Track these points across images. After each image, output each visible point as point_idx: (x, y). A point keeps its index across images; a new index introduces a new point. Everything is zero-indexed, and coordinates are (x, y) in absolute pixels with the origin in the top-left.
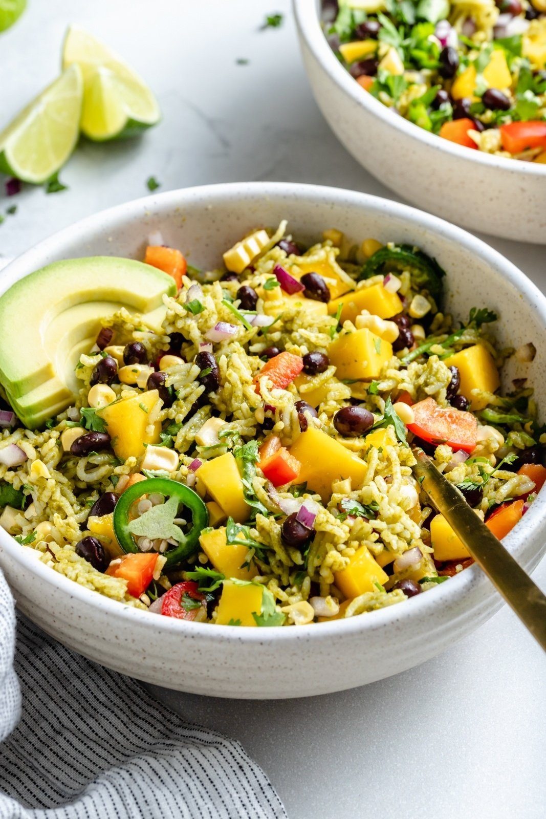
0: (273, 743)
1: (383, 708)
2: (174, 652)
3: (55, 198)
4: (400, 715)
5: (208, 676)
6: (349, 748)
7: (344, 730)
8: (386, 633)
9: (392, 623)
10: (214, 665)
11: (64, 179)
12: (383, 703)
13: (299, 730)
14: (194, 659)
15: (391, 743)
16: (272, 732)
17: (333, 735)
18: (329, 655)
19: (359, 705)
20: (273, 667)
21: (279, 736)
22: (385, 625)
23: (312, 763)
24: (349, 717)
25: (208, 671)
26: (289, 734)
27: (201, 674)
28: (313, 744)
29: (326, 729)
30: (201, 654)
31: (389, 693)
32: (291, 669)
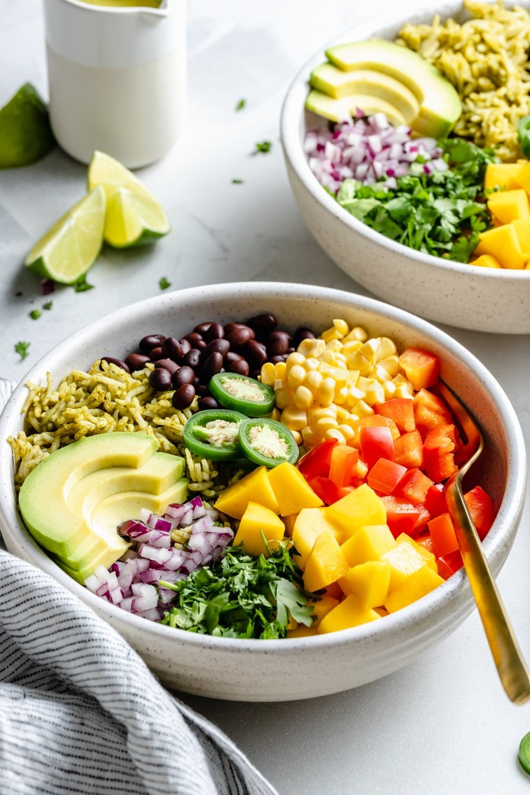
0: (272, 742)
1: (362, 713)
2: (195, 661)
3: (83, 296)
4: (376, 718)
5: (222, 681)
6: (334, 746)
7: (330, 731)
8: (366, 644)
9: (372, 636)
10: (227, 671)
11: (90, 280)
12: (362, 709)
13: (293, 731)
14: (211, 666)
15: (369, 741)
16: (271, 733)
17: (322, 735)
18: (320, 662)
19: (342, 710)
20: (274, 673)
21: (277, 736)
22: (365, 638)
23: (304, 758)
24: (334, 721)
25: (222, 676)
26: (285, 734)
27: (216, 679)
28: (305, 743)
29: (315, 731)
30: (216, 662)
31: (367, 700)
32: (289, 675)
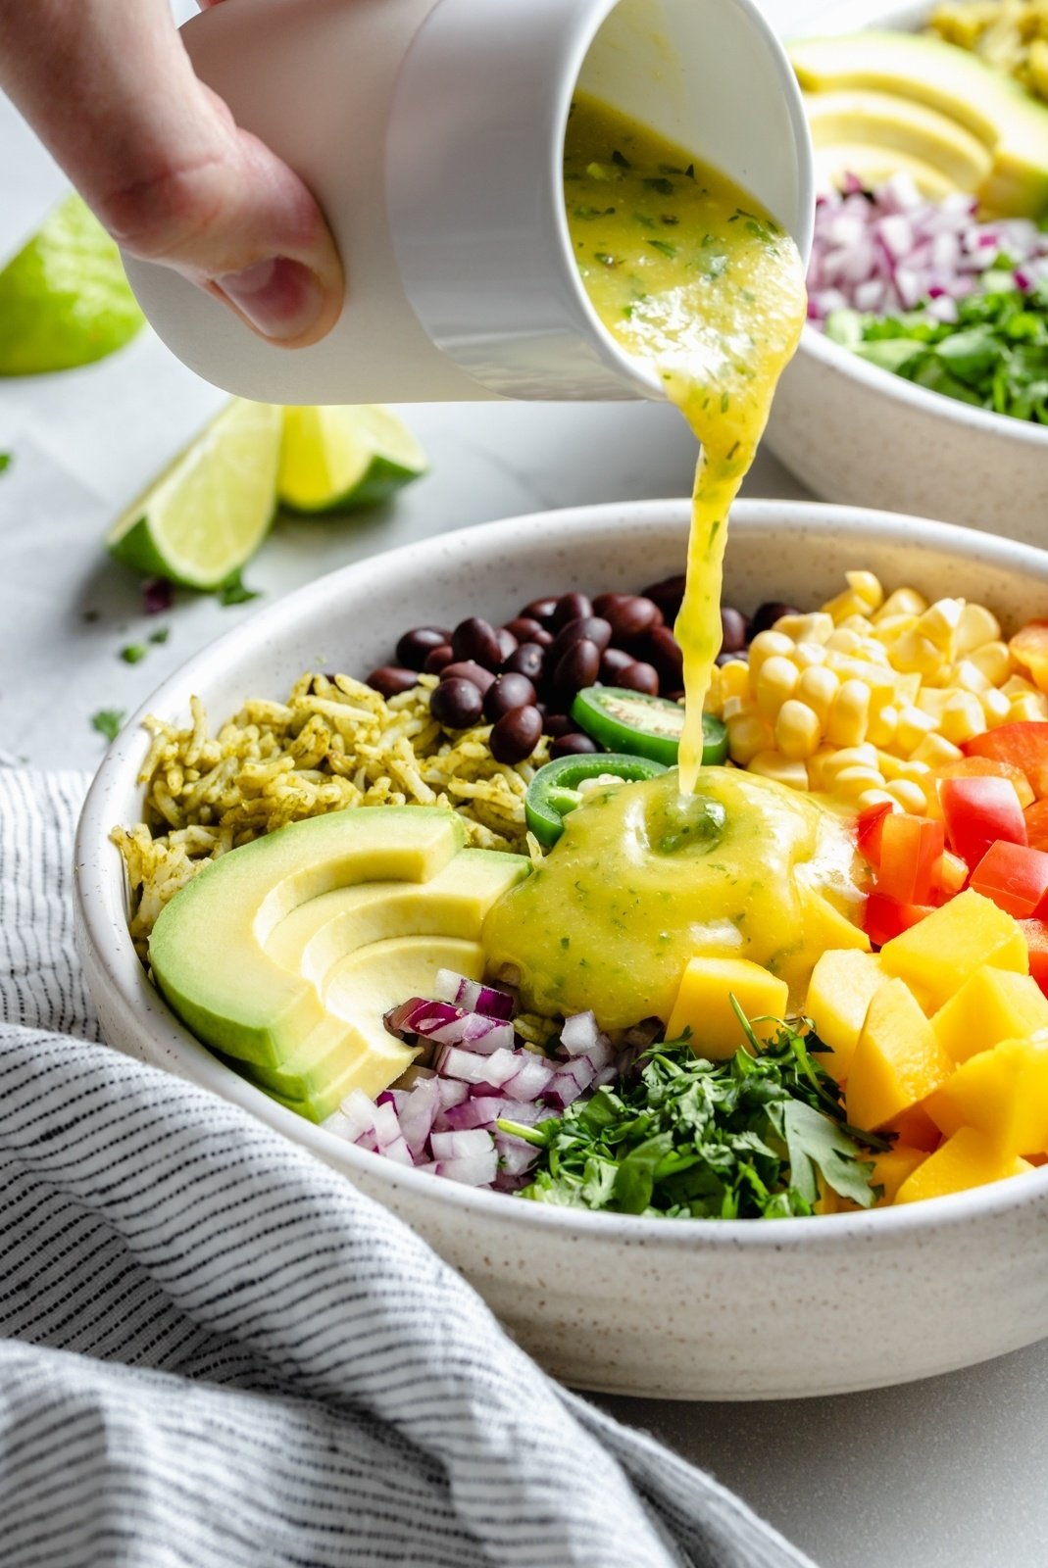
0: (785, 1511)
1: (996, 1441)
2: (604, 1280)
3: (236, 613)
4: (1033, 1452)
5: (670, 1333)
6: (939, 1515)
7: (924, 1484)
8: (1019, 1223)
9: (1032, 1202)
10: (683, 1303)
11: (252, 580)
12: (996, 1432)
13: (834, 1487)
14: (644, 1292)
15: (1023, 1502)
17: (905, 1493)
18: (910, 1270)
19: (948, 1438)
20: (800, 1301)
21: (796, 1500)
22: (1017, 1207)
23: (870, 1545)
24: (931, 1461)
25: (671, 1320)
26: (816, 1495)
27: (657, 1328)
28: (866, 1511)
29: (887, 1484)
30: (658, 1279)
32: (836, 1307)
